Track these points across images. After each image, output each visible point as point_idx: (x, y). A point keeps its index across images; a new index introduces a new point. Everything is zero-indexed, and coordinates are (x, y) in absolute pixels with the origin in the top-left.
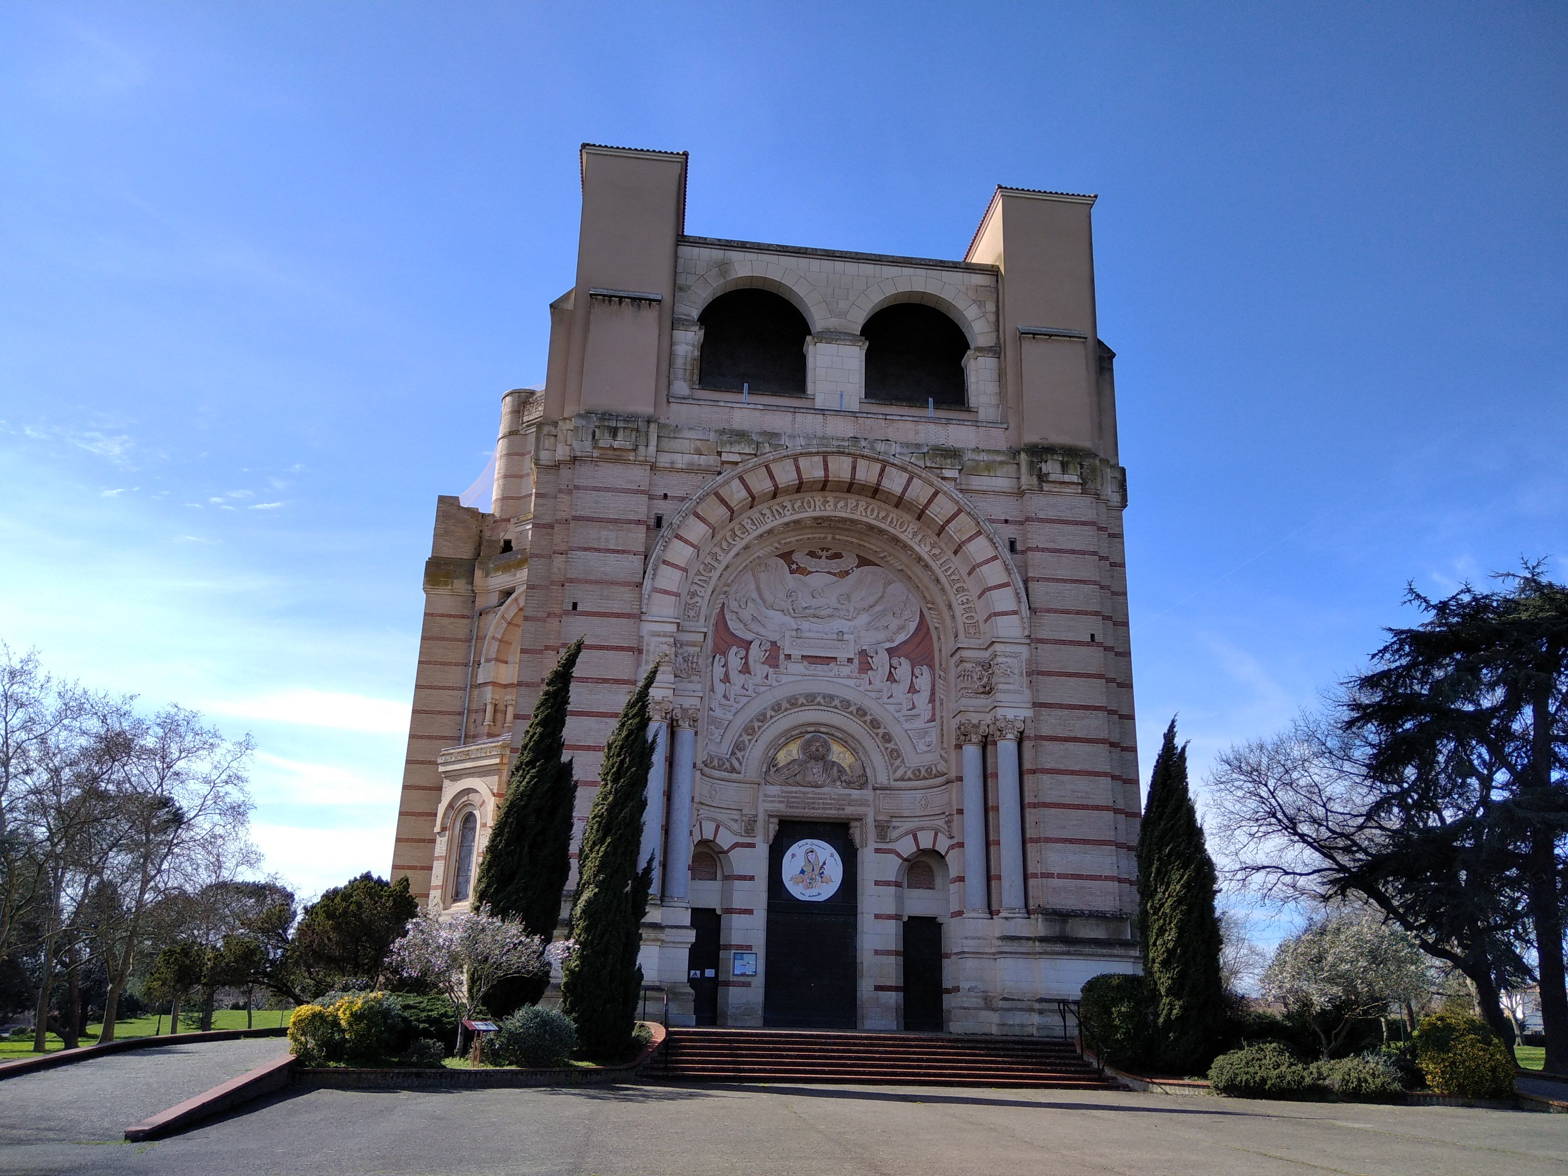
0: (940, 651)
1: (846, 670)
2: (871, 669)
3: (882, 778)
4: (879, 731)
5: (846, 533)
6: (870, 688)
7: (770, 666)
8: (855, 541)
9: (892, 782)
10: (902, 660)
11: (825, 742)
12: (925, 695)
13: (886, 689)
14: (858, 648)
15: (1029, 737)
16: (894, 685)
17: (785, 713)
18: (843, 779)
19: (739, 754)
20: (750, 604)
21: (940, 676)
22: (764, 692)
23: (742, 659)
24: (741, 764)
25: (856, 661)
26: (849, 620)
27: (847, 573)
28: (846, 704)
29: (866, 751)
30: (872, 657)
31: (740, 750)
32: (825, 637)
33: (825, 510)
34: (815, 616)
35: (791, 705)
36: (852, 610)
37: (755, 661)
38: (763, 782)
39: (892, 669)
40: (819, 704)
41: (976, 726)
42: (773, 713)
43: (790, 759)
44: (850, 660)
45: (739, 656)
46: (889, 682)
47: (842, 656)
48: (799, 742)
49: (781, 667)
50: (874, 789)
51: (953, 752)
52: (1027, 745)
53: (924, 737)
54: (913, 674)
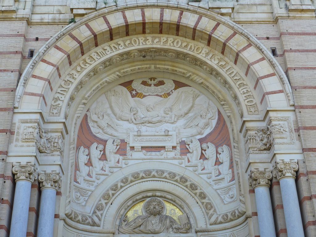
0: (233, 130)
1: (172, 154)
2: (189, 152)
3: (202, 224)
4: (197, 191)
5: (163, 63)
6: (189, 164)
7: (121, 155)
8: (170, 67)
9: (208, 226)
10: (209, 144)
11: (160, 202)
12: (227, 164)
13: (199, 165)
14: (179, 140)
15: (303, 174)
16: (206, 161)
17: (131, 184)
18: (174, 227)
19: (99, 213)
20: (106, 117)
21: (234, 146)
22: (116, 172)
23: (101, 151)
24: (100, 220)
25: (178, 148)
26: (172, 123)
27: (169, 94)
28: (173, 176)
29: (188, 207)
30: (189, 145)
31: (99, 210)
32: (157, 134)
33: (146, 44)
34: (150, 123)
35: (135, 178)
36: (173, 116)
37: (110, 152)
38: (117, 232)
39: (203, 152)
40: (154, 176)
41: (263, 173)
42: (122, 184)
43: (136, 216)
44: (174, 148)
45: (99, 149)
46: (202, 160)
47: (169, 144)
48: (142, 204)
49: (128, 154)
50: (196, 232)
51: (248, 195)
52: (303, 179)
53: (228, 193)
54: (217, 152)
